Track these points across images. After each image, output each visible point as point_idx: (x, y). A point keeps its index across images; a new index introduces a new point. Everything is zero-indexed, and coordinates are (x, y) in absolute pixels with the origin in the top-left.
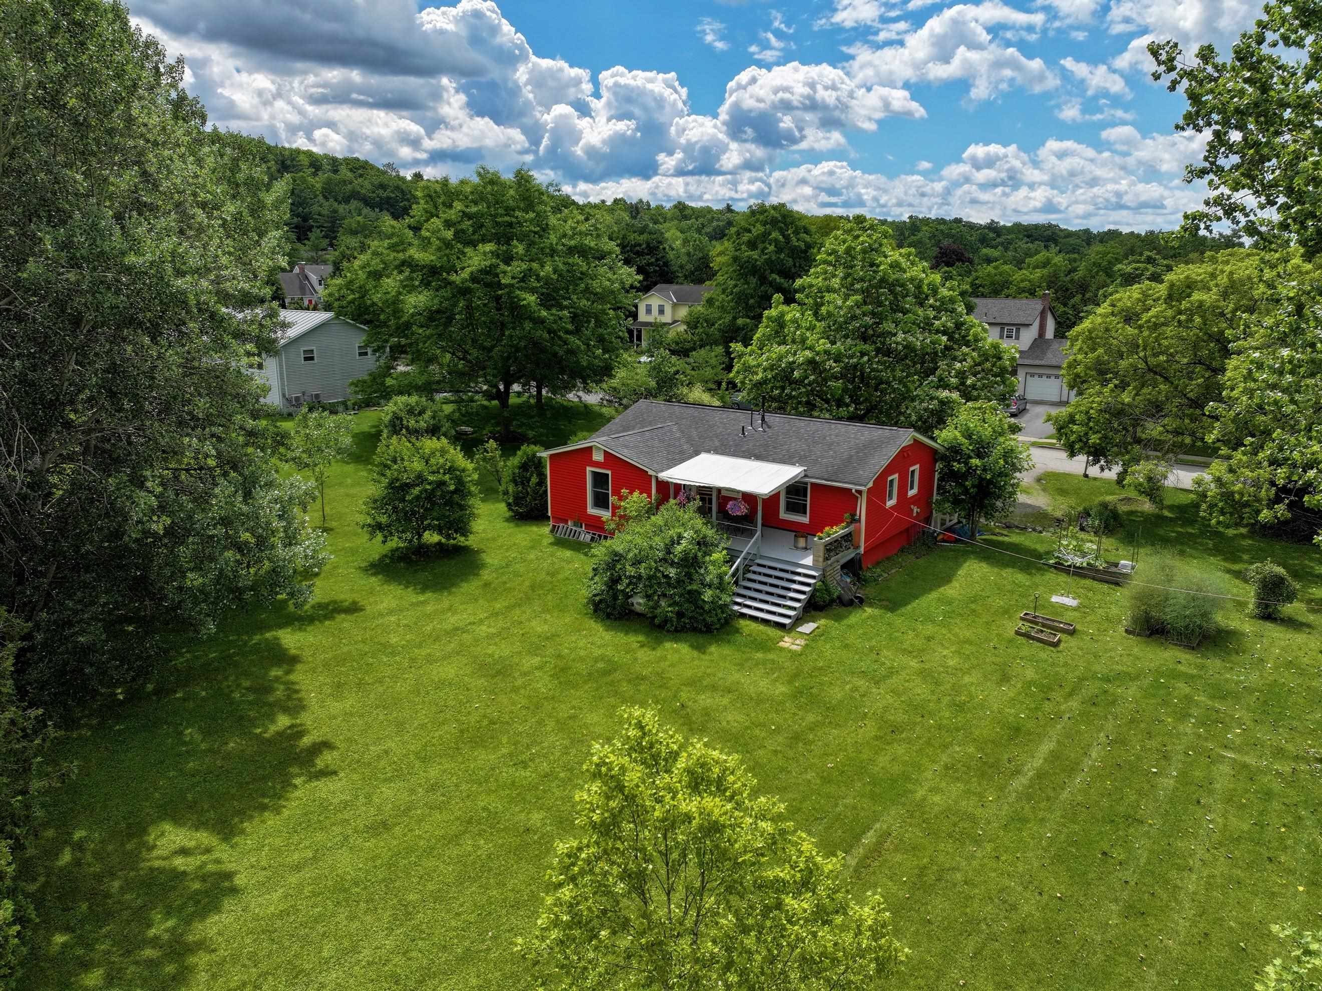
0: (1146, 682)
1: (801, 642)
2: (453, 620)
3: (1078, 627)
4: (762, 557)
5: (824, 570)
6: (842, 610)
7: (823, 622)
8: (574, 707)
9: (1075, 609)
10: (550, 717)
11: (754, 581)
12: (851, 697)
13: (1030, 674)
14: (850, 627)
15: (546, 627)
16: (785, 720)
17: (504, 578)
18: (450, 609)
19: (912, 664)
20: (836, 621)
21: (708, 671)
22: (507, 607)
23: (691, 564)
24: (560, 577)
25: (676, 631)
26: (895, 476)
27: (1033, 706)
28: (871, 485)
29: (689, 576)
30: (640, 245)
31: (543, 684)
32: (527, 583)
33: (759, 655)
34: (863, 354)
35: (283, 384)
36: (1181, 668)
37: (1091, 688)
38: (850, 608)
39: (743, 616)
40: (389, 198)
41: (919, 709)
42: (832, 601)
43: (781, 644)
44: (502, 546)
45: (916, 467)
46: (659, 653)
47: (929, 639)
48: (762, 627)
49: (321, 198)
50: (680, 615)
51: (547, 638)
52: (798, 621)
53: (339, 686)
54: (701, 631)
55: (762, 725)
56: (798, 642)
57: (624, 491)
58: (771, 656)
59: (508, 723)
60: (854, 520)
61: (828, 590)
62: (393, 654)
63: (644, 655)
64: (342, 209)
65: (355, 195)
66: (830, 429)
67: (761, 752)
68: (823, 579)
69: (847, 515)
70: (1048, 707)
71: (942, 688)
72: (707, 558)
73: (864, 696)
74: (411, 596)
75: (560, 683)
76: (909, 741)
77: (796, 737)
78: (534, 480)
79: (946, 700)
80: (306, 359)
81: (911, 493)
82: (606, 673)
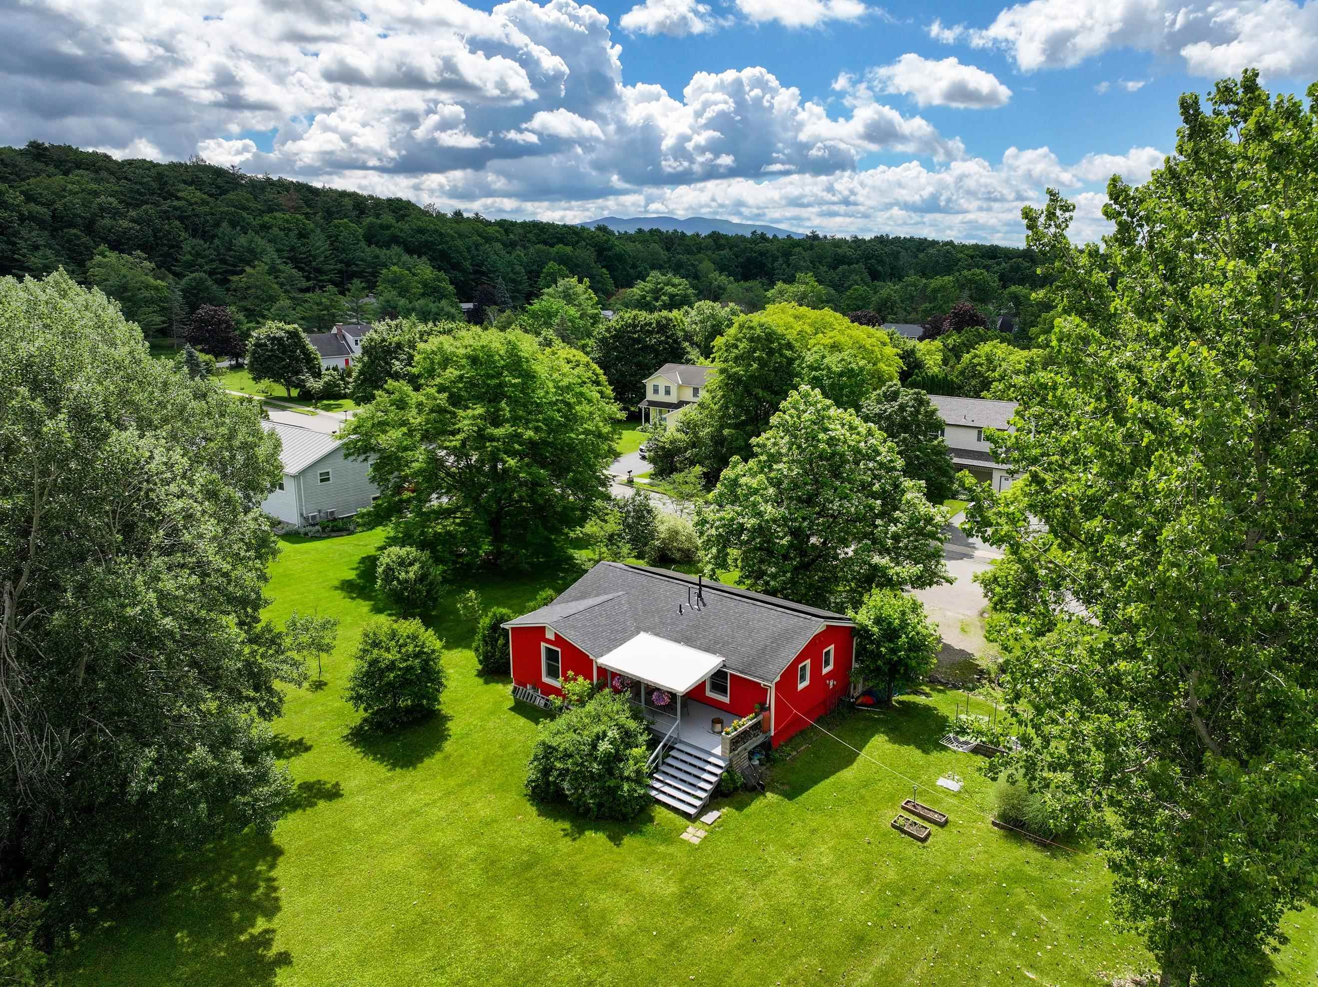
0: (991, 884)
1: (702, 834)
2: (411, 800)
3: (951, 818)
4: (681, 742)
5: (731, 760)
6: (745, 796)
7: (725, 810)
8: (494, 907)
9: (956, 795)
10: (473, 917)
11: (672, 766)
12: (730, 899)
13: (892, 875)
14: (747, 816)
15: (488, 811)
16: (667, 924)
17: (462, 751)
18: (410, 787)
19: (790, 861)
20: (737, 809)
21: (616, 866)
22: (459, 785)
23: (613, 760)
24: (511, 750)
25: (597, 818)
26: (808, 662)
27: (882, 912)
28: (778, 679)
29: (610, 772)
30: (651, 324)
31: (473, 880)
32: (481, 757)
33: (662, 848)
34: (804, 519)
35: (301, 505)
36: (1027, 868)
37: (939, 892)
38: (753, 794)
39: (658, 802)
40: (427, 241)
41: (782, 915)
42: (736, 789)
43: (684, 836)
44: (467, 709)
45: (832, 647)
46: (577, 844)
47: (813, 831)
48: (672, 815)
49: (363, 244)
50: (600, 805)
51: (487, 824)
52: (704, 809)
53: (307, 877)
54: (617, 819)
55: (647, 930)
56: (698, 834)
57: (570, 673)
58: (671, 850)
59: (436, 923)
60: (764, 708)
61: (732, 779)
62: (356, 840)
63: (565, 845)
64: (383, 253)
65: (395, 240)
66: (755, 613)
67: (638, 960)
68: (729, 770)
69: (757, 706)
70: (896, 913)
71: (809, 890)
72: (628, 752)
73: (740, 898)
74: (381, 770)
75: (488, 878)
76: (766, 951)
77: (673, 945)
78: (501, 642)
79: (809, 904)
80: (322, 481)
81: (825, 671)
82: (528, 866)
